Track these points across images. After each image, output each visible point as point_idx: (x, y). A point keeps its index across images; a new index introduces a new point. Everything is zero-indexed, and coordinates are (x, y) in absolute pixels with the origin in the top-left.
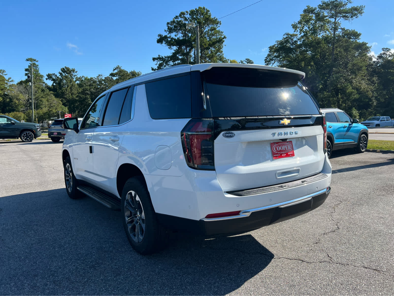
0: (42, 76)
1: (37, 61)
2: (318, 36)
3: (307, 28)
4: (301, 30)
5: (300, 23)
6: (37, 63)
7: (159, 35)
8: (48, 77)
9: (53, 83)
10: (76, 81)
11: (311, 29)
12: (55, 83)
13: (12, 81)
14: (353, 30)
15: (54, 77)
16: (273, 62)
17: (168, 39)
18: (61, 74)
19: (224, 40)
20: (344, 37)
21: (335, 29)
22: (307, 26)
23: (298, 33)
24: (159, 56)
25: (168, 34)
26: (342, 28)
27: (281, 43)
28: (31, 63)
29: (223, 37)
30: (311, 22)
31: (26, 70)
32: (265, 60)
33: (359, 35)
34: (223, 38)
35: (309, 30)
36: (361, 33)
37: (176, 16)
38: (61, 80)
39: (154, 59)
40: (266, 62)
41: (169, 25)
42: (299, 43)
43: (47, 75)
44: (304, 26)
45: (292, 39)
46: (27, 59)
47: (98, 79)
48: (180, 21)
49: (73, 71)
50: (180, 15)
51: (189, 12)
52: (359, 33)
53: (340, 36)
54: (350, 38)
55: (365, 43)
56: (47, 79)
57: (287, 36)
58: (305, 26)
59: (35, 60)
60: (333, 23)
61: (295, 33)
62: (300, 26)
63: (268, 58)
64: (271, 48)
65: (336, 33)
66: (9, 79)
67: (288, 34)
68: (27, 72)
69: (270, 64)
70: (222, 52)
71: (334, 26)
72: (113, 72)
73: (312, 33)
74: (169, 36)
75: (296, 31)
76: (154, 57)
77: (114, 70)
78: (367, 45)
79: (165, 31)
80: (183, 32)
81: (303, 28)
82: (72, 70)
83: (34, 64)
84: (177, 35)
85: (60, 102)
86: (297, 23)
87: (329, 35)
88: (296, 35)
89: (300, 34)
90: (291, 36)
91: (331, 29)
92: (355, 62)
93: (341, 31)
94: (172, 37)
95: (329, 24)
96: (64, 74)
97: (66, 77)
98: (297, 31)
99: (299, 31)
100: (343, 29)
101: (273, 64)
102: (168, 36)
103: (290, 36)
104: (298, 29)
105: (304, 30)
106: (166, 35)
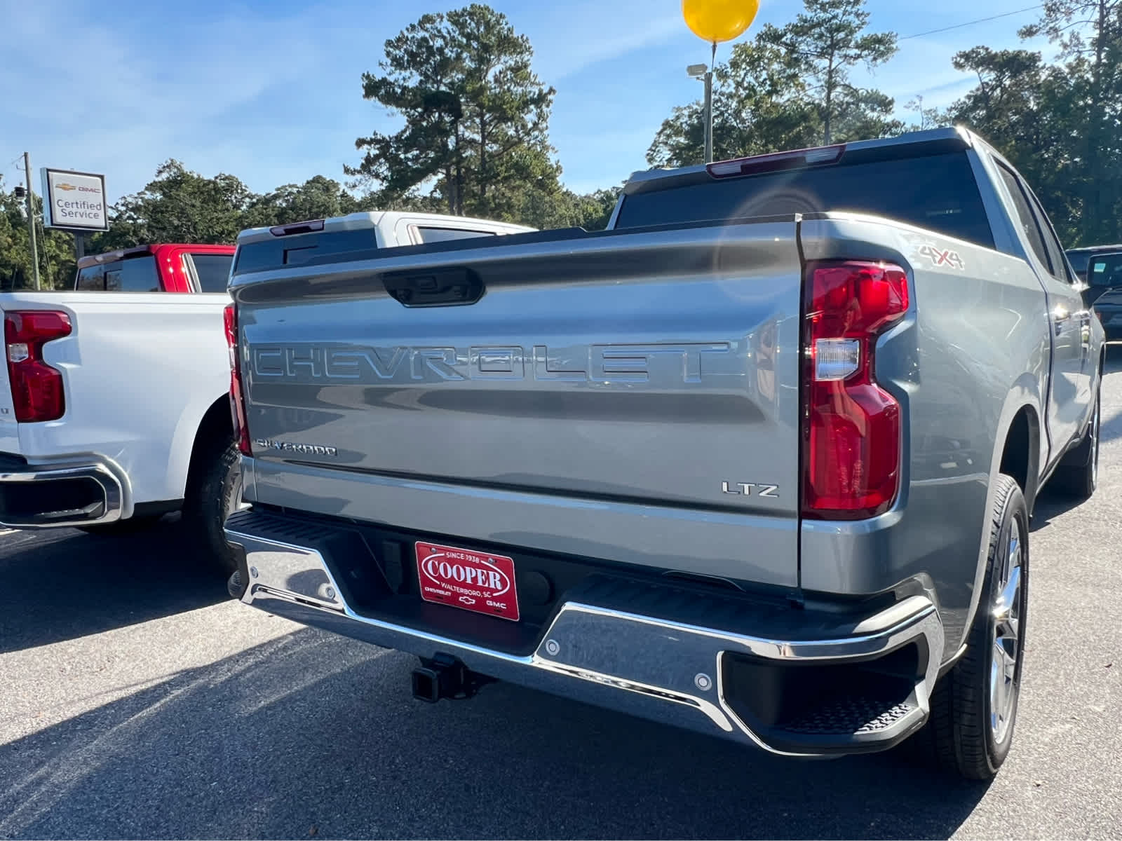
3: (752, 79)
4: (739, 84)
7: (364, 75)
11: (763, 82)
14: (875, 91)
17: (393, 89)
21: (831, 86)
22: (754, 73)
23: (731, 91)
24: (375, 134)
25: (390, 74)
26: (846, 83)
33: (892, 102)
35: (757, 84)
36: (895, 99)
37: (409, 24)
39: (360, 143)
41: (391, 49)
50: (421, 23)
51: (445, 15)
52: (890, 98)
65: (832, 95)
73: (768, 95)
74: (393, 81)
75: (726, 84)
76: (361, 137)
79: (381, 64)
81: (745, 78)
84: (409, 78)
86: (728, 65)
93: (843, 91)
94: (401, 83)
95: (812, 73)
98: (729, 86)
99: (734, 86)
100: (847, 87)
102: (391, 79)
104: (730, 81)
105: (745, 84)
106: (385, 75)
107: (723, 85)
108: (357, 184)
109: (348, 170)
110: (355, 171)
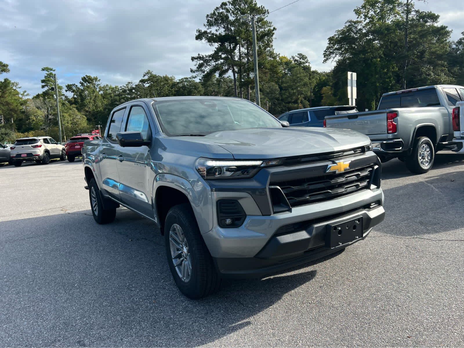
0: (60, 88)
1: (54, 71)
2: (387, 22)
3: (372, 13)
4: (366, 16)
5: (364, 7)
6: (54, 73)
7: (197, 30)
8: (67, 88)
9: (74, 95)
10: (99, 91)
11: (377, 14)
12: (77, 95)
13: (28, 95)
14: (430, 12)
15: (74, 88)
16: (334, 55)
17: (208, 35)
18: (82, 84)
19: (273, 32)
20: (419, 20)
21: (408, 12)
22: (373, 10)
23: (362, 19)
25: (208, 29)
26: (416, 10)
27: (343, 32)
28: (48, 73)
29: (272, 28)
30: (377, 5)
31: (43, 81)
32: (324, 53)
33: (438, 17)
34: (273, 30)
35: (375, 15)
36: (439, 15)
37: (216, 7)
38: (83, 91)
39: (193, 59)
40: (325, 57)
41: (209, 18)
42: (364, 31)
43: (66, 86)
44: (368, 11)
45: (356, 27)
46: (42, 69)
47: (128, 87)
48: (222, 13)
49: (96, 79)
50: (221, 6)
52: (436, 15)
53: (414, 19)
54: (427, 22)
55: (445, 26)
56: (66, 91)
57: (349, 24)
58: (370, 11)
59: (51, 70)
60: (404, 5)
61: (359, 19)
62: (364, 11)
63: (327, 51)
64: (330, 39)
65: (409, 16)
66: (24, 93)
67: (351, 22)
68: (43, 84)
69: (330, 58)
70: (272, 46)
71: (406, 9)
72: (143, 78)
73: (380, 19)
74: (209, 32)
75: (359, 17)
76: (193, 56)
77: (144, 76)
78: (447, 29)
79: (204, 25)
80: (225, 26)
81: (368, 14)
82: (94, 79)
83: (51, 73)
84: (218, 30)
85: (84, 116)
86: (361, 8)
87: (400, 19)
88: (360, 22)
89: (365, 21)
90: (355, 23)
91: (403, 13)
92: (433, 50)
93: (415, 14)
94: (212, 33)
95: (400, 7)
96: (85, 84)
97: (88, 87)
98: (361, 17)
99: (363, 17)
100: (417, 12)
101: (334, 58)
102: (208, 31)
103: (353, 23)
104: (362, 15)
105: (369, 15)
106: (206, 30)
107: (358, 18)
108: (197, 76)
109: (192, 71)
110: (195, 71)
